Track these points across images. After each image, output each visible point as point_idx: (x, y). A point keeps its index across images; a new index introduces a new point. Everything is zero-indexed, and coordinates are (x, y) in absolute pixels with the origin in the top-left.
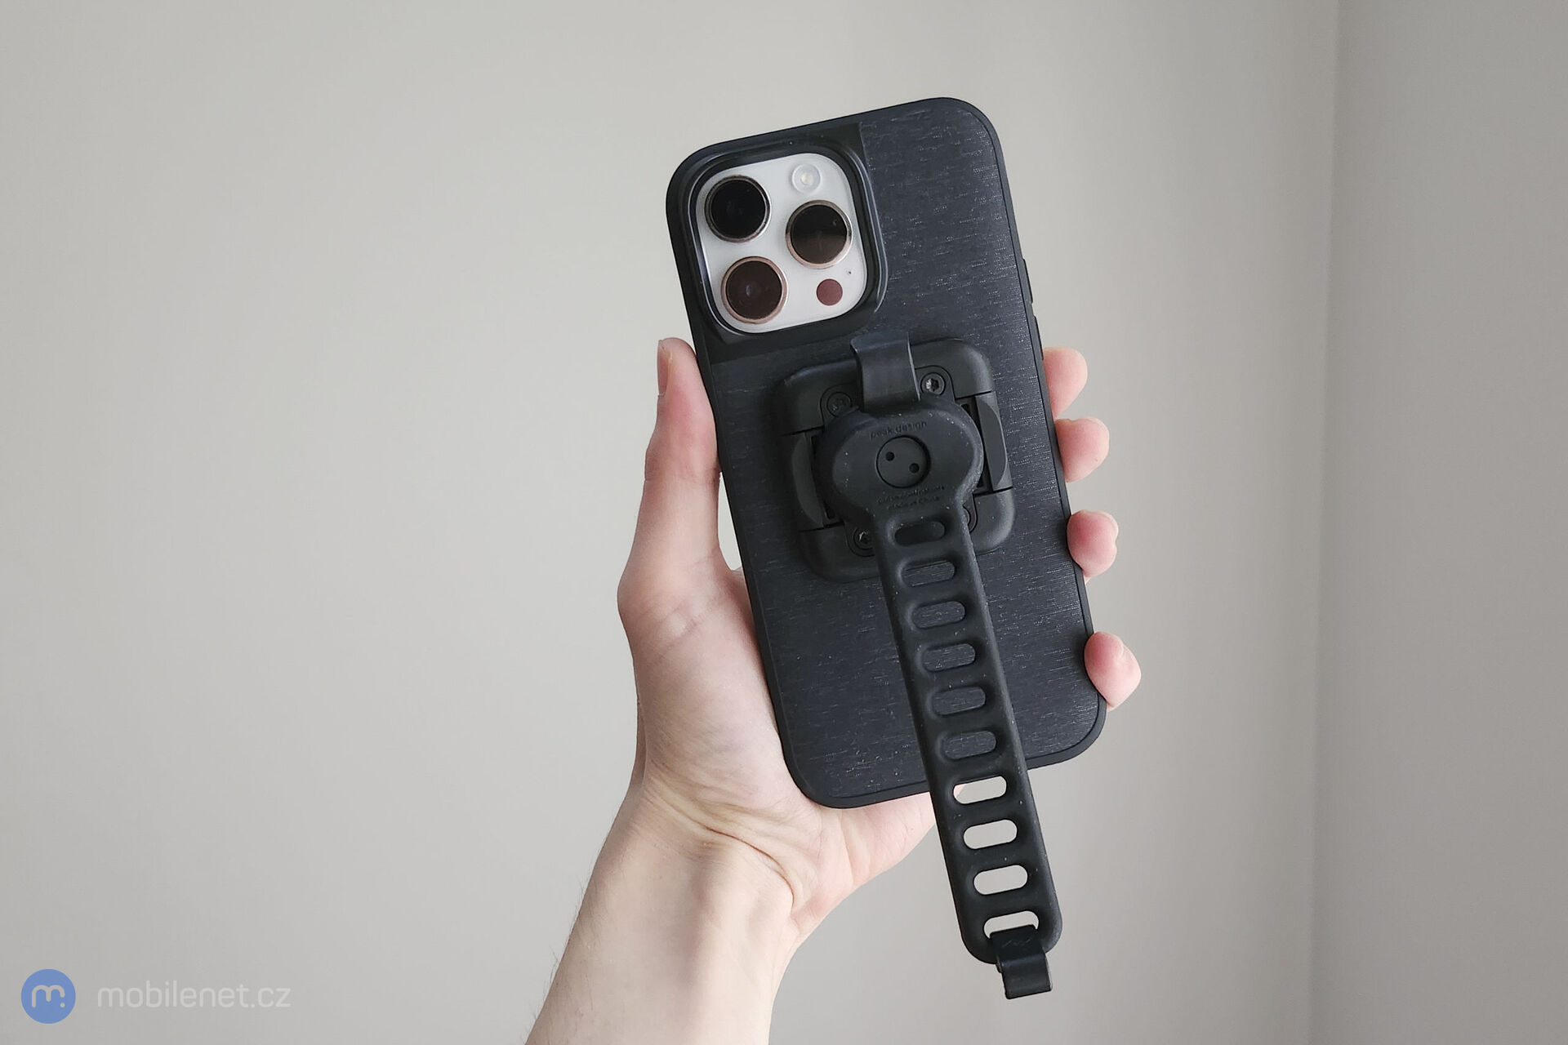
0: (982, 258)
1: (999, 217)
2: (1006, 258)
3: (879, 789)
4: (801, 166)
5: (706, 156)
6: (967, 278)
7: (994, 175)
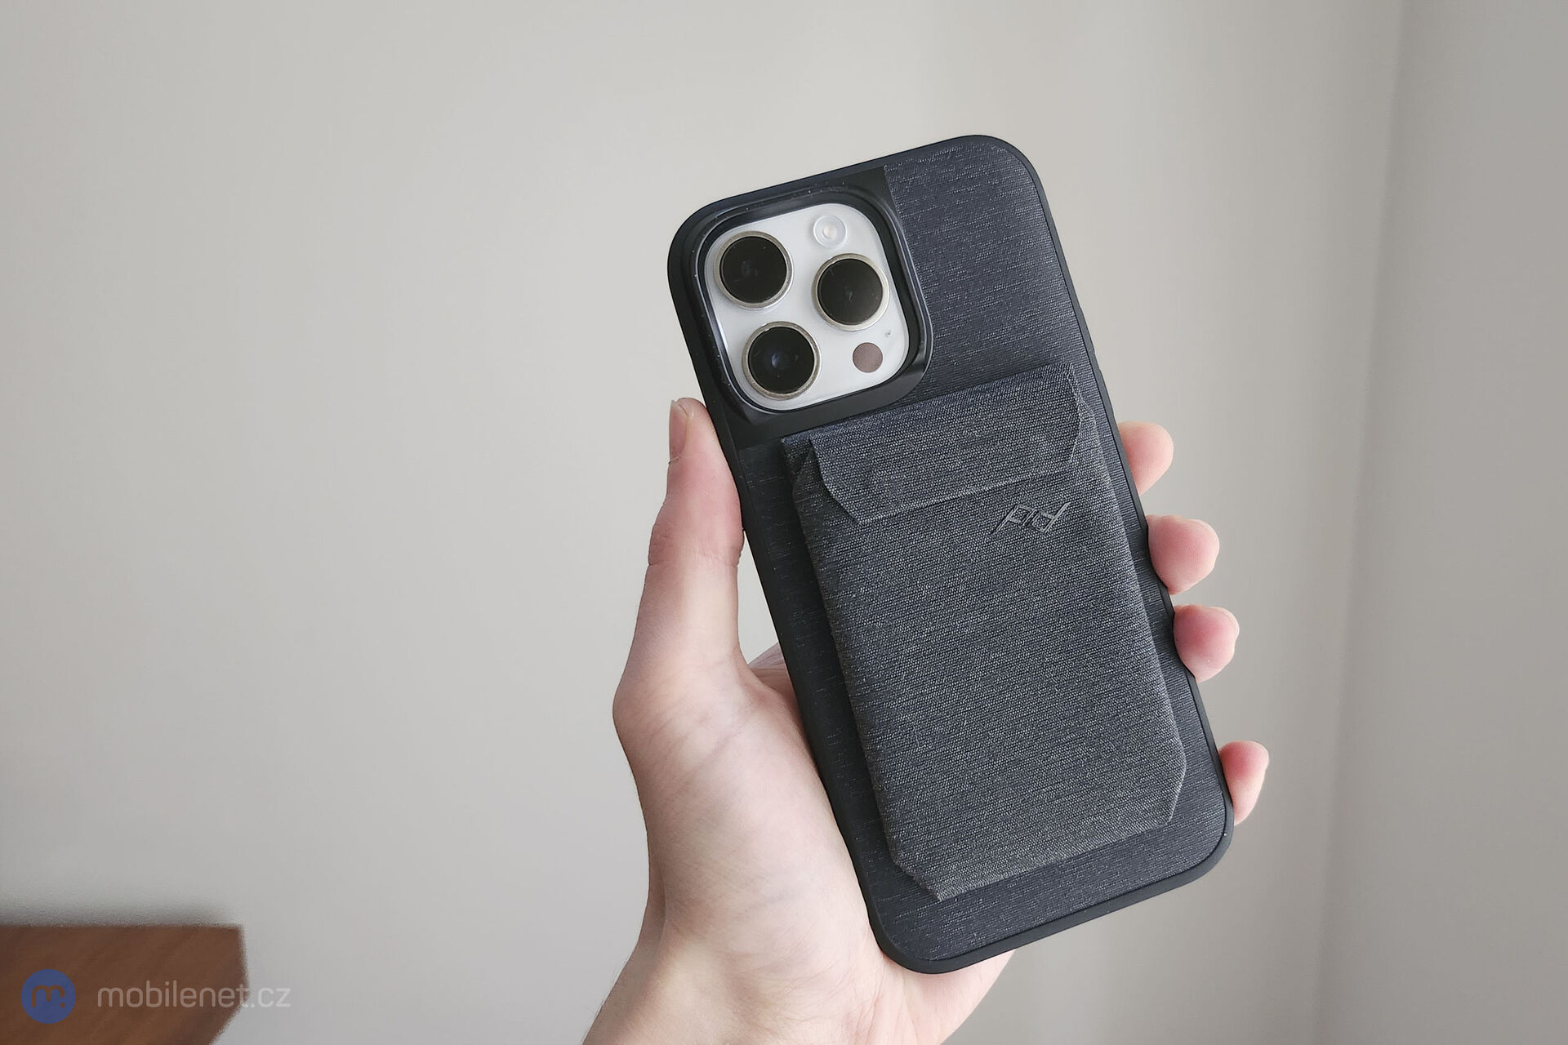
0: (1037, 306)
2: (1062, 305)
3: (984, 944)
5: (712, 213)
7: (1039, 214)
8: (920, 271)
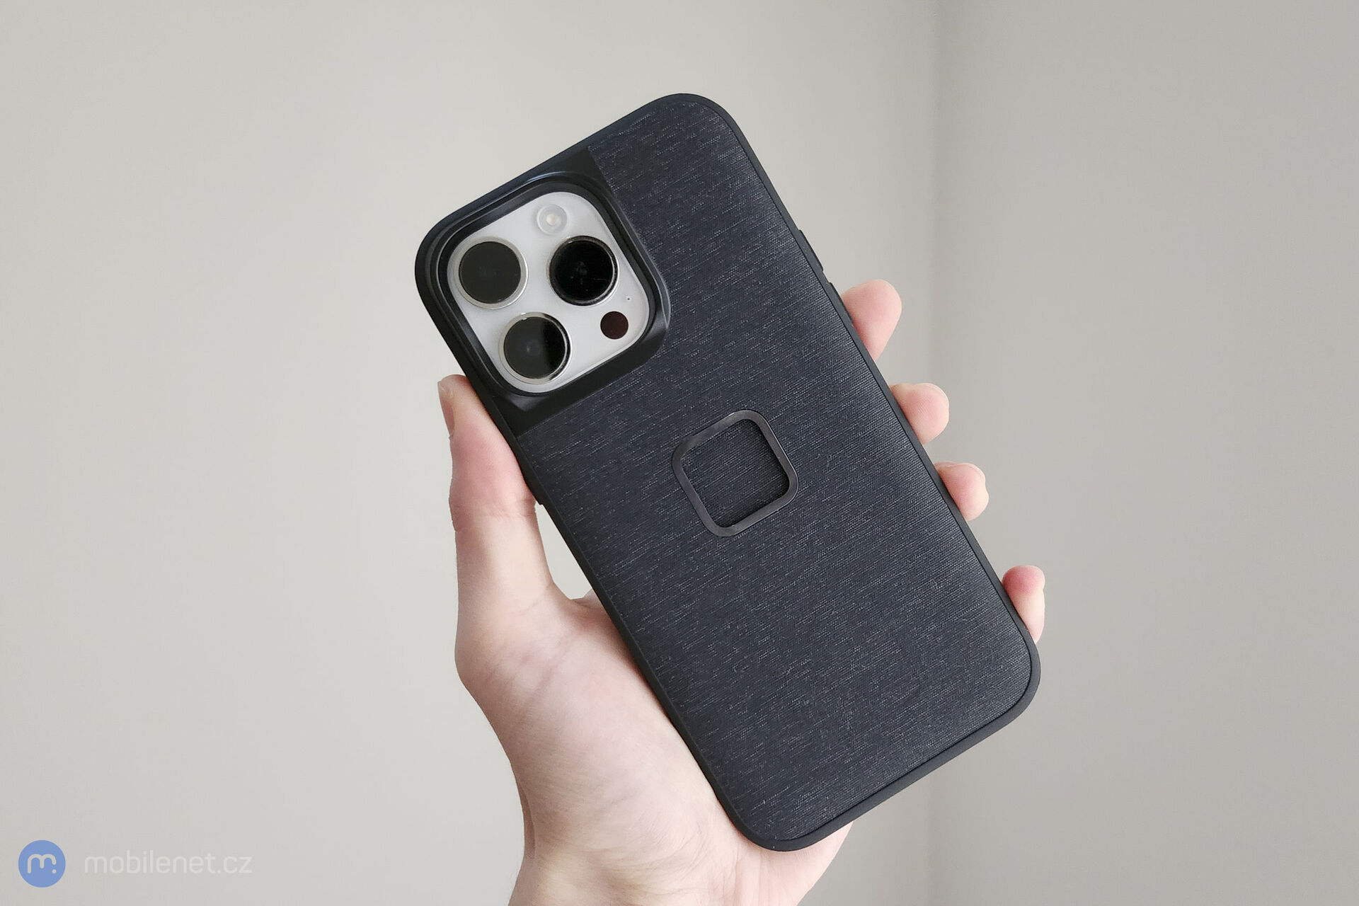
0: (757, 241)
1: (761, 196)
2: (781, 234)
4: (541, 210)
6: (749, 266)
7: (741, 156)
8: (643, 236)
